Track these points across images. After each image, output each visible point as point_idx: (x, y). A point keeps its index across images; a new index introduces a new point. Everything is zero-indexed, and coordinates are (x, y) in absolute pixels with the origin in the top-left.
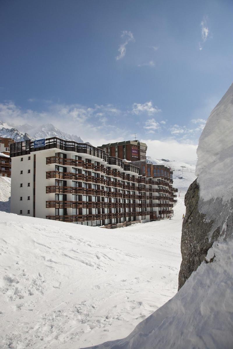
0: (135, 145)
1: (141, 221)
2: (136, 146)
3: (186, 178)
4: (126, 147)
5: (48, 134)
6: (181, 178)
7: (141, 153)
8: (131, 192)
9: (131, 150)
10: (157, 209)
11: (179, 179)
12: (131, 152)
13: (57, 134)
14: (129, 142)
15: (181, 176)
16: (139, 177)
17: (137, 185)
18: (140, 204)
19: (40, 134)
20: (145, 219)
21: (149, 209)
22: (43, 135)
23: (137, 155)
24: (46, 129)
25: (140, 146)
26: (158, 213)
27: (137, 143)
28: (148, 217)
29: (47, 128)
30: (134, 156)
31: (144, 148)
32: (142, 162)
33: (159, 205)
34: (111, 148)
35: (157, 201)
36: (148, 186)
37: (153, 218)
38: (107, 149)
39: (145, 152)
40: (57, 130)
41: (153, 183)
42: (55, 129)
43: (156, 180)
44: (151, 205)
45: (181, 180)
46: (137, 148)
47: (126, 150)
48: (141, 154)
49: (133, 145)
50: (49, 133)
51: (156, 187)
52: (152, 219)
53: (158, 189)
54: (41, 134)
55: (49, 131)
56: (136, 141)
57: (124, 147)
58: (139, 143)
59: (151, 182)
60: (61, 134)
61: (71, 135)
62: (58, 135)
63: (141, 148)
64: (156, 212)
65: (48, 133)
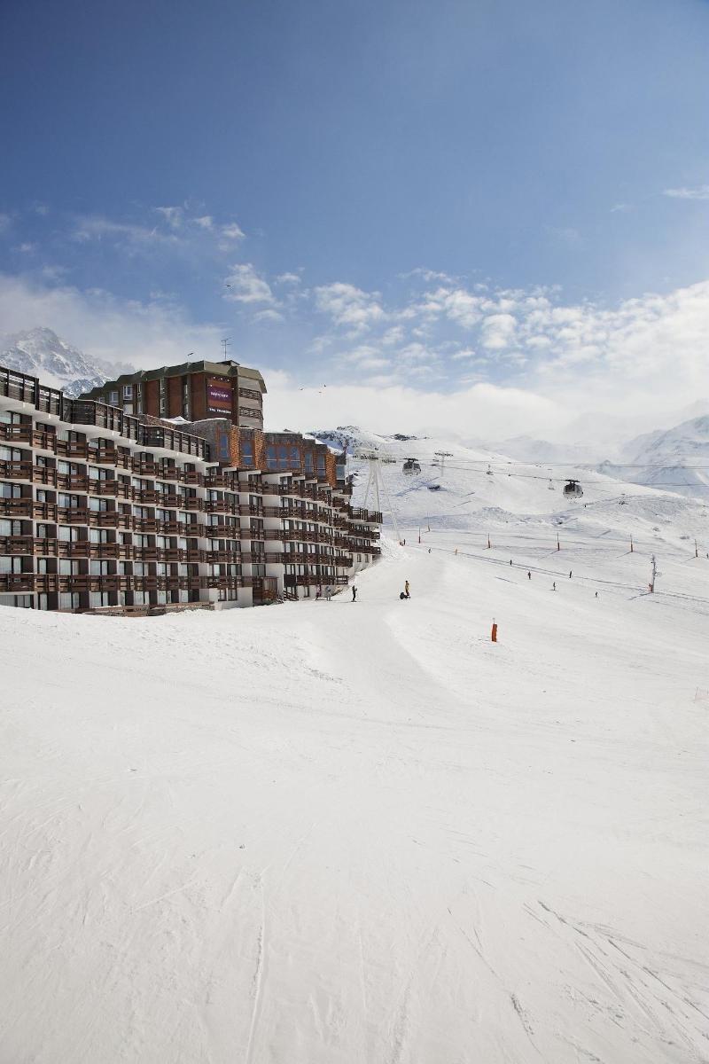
0: (218, 376)
1: (217, 605)
2: (225, 378)
3: (452, 487)
4: (192, 382)
5: (39, 361)
6: (437, 488)
7: (240, 398)
8: (178, 513)
9: (208, 390)
10: (278, 570)
11: (430, 492)
12: (209, 397)
13: (67, 359)
14: (201, 364)
15: (436, 483)
16: (210, 469)
17: (203, 493)
18: (213, 553)
19: (10, 360)
20: (236, 599)
21: (249, 569)
22: (20, 362)
23: (228, 405)
24: (31, 344)
25: (239, 378)
26: (281, 581)
27: (228, 368)
28: (246, 592)
29: (33, 341)
30: (216, 408)
31: (255, 386)
32: (218, 424)
33: (286, 558)
34: (146, 385)
35: (278, 546)
36: (245, 497)
37: (264, 595)
38: (135, 387)
39: (258, 396)
40: (65, 347)
41: (266, 488)
42: (62, 344)
43: (276, 479)
44: (258, 556)
45: (435, 494)
46: (227, 386)
47: (192, 391)
48: (243, 402)
49: (213, 375)
50: (43, 357)
51: (274, 500)
52: (259, 601)
53: (284, 508)
54: (15, 359)
55: (42, 349)
56: (228, 363)
57: (184, 380)
58: (234, 370)
59: (258, 485)
60: (79, 359)
61: (113, 364)
62: (69, 363)
63: (243, 383)
64: (275, 579)
65: (37, 358)
